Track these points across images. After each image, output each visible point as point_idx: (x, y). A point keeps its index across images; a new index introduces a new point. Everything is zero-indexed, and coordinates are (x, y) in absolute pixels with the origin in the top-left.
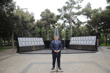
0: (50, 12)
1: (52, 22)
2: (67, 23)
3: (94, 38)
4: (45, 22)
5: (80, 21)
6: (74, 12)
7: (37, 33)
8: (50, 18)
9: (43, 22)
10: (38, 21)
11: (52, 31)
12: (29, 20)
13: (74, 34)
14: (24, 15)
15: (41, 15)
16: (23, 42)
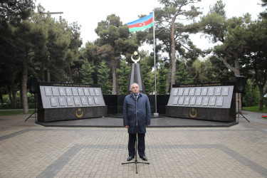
0: (121, 23)
1: (125, 48)
2: (163, 51)
3: (228, 90)
4: (108, 48)
5: (197, 47)
6: (181, 25)
7: (87, 76)
8: (120, 39)
9: (103, 48)
10: (89, 44)
11: (124, 72)
12: (68, 42)
13: (181, 80)
14: (55, 31)
15: (97, 31)
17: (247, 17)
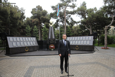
0: (42, 9)
1: (44, 20)
2: (60, 22)
3: (91, 38)
4: (37, 20)
5: (74, 20)
6: (68, 11)
7: (28, 32)
8: (42, 16)
9: (35, 20)
10: (28, 18)
11: (45, 30)
13: (69, 34)
14: (13, 11)
15: (32, 13)
16: (14, 42)
17: (95, 8)
